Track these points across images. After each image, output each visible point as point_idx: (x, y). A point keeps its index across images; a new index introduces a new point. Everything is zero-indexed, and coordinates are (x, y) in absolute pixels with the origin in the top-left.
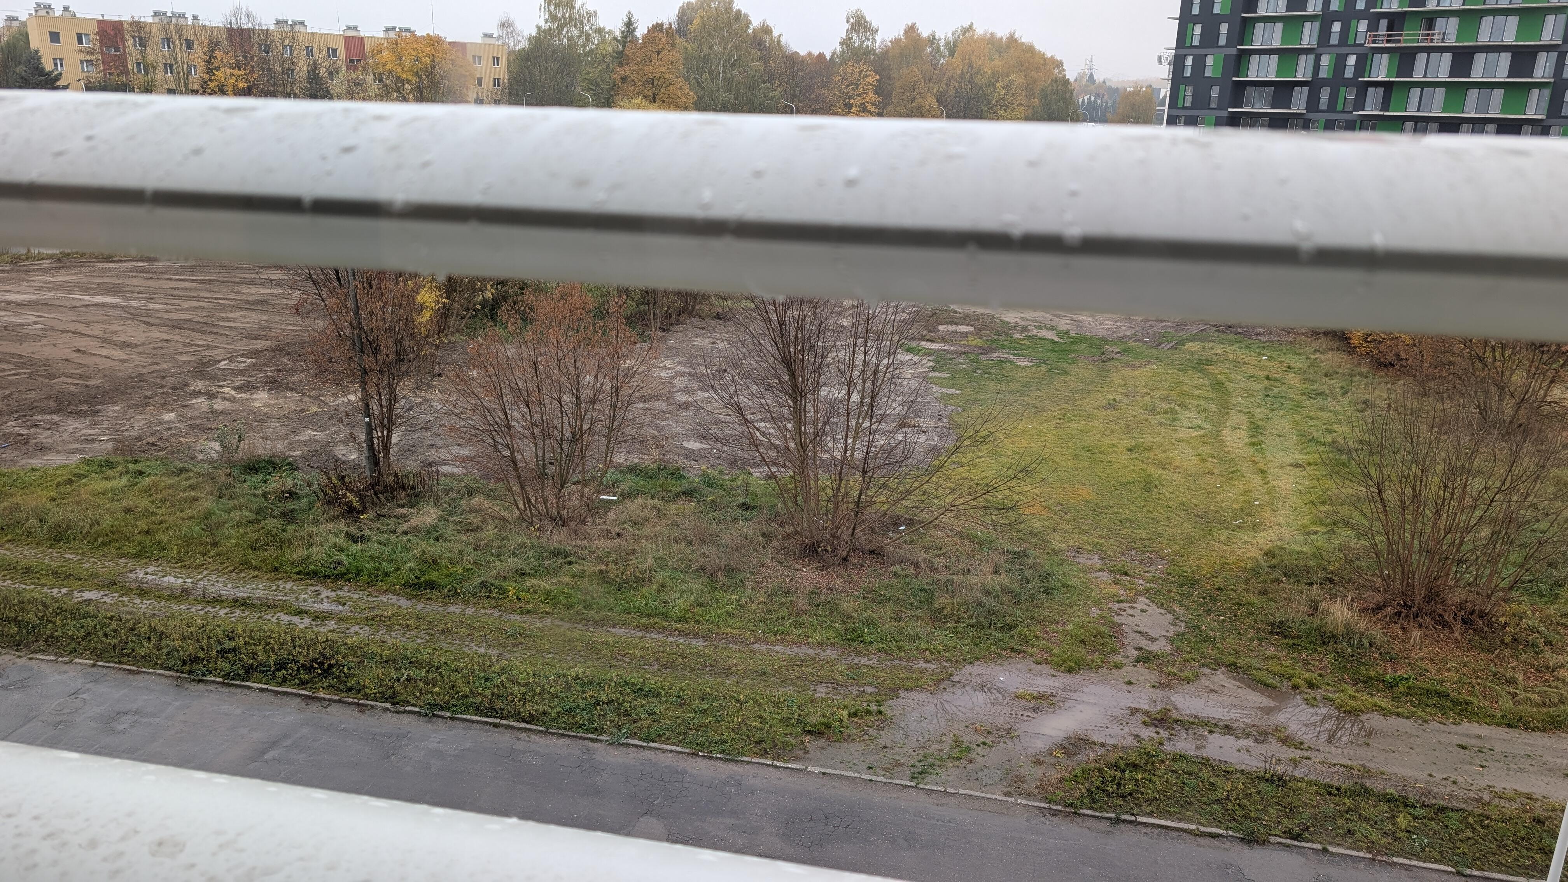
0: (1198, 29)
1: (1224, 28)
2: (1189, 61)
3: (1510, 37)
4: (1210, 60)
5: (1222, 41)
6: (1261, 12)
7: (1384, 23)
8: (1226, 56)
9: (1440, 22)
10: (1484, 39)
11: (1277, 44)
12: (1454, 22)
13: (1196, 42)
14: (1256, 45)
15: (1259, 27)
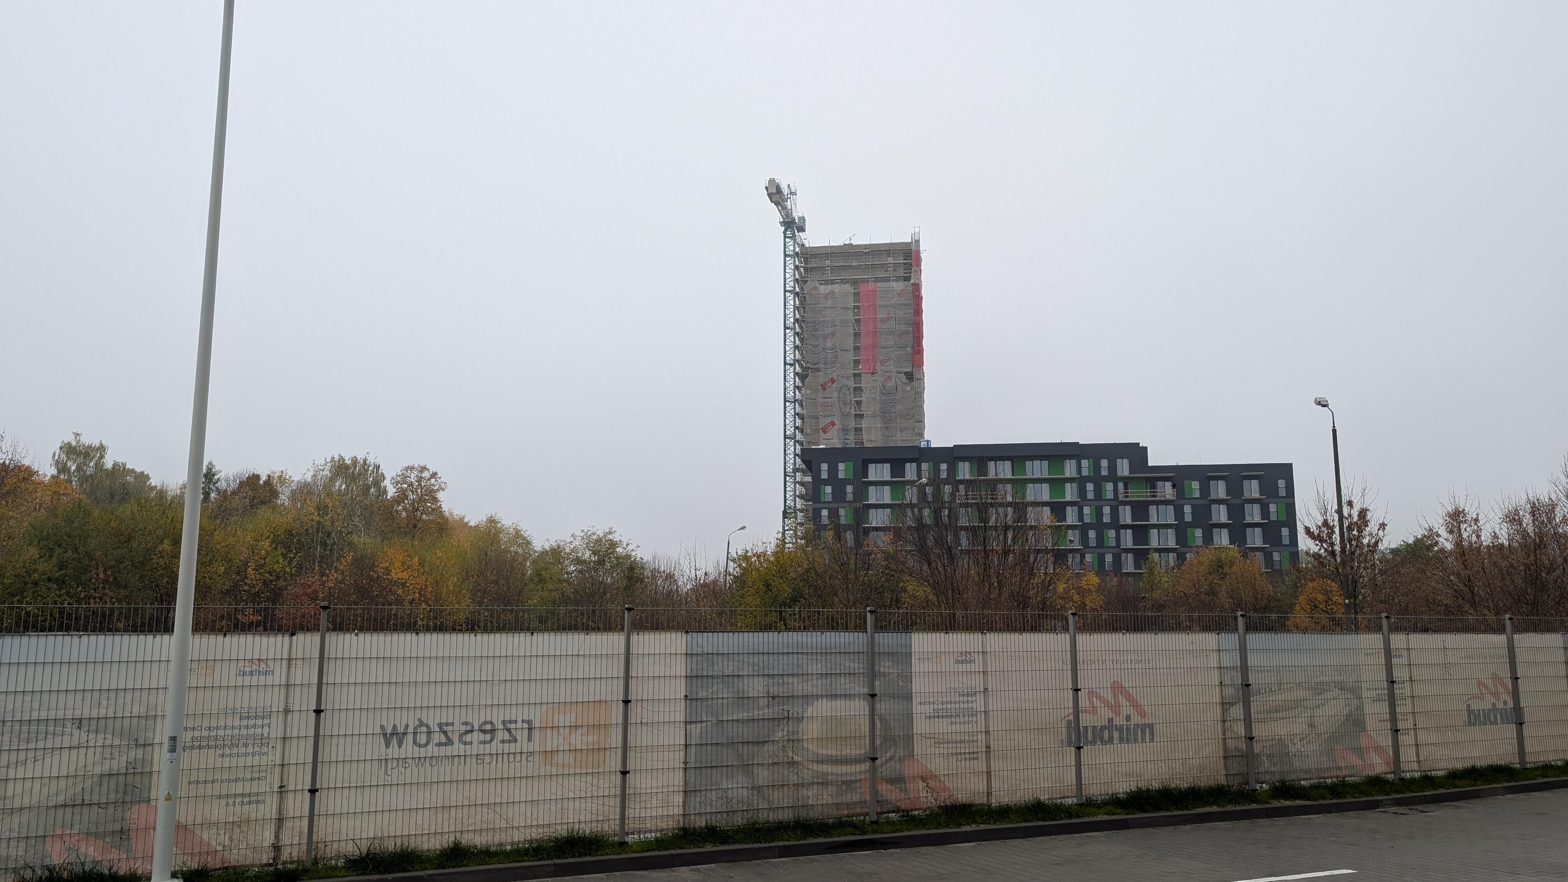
0: (828, 489)
1: (849, 489)
2: (825, 513)
3: (1046, 497)
4: (842, 512)
5: (850, 497)
6: (872, 477)
7: (962, 487)
8: (855, 509)
9: (1000, 486)
10: (1030, 498)
11: (887, 500)
12: (1009, 487)
13: (829, 498)
14: (872, 501)
15: (872, 489)
